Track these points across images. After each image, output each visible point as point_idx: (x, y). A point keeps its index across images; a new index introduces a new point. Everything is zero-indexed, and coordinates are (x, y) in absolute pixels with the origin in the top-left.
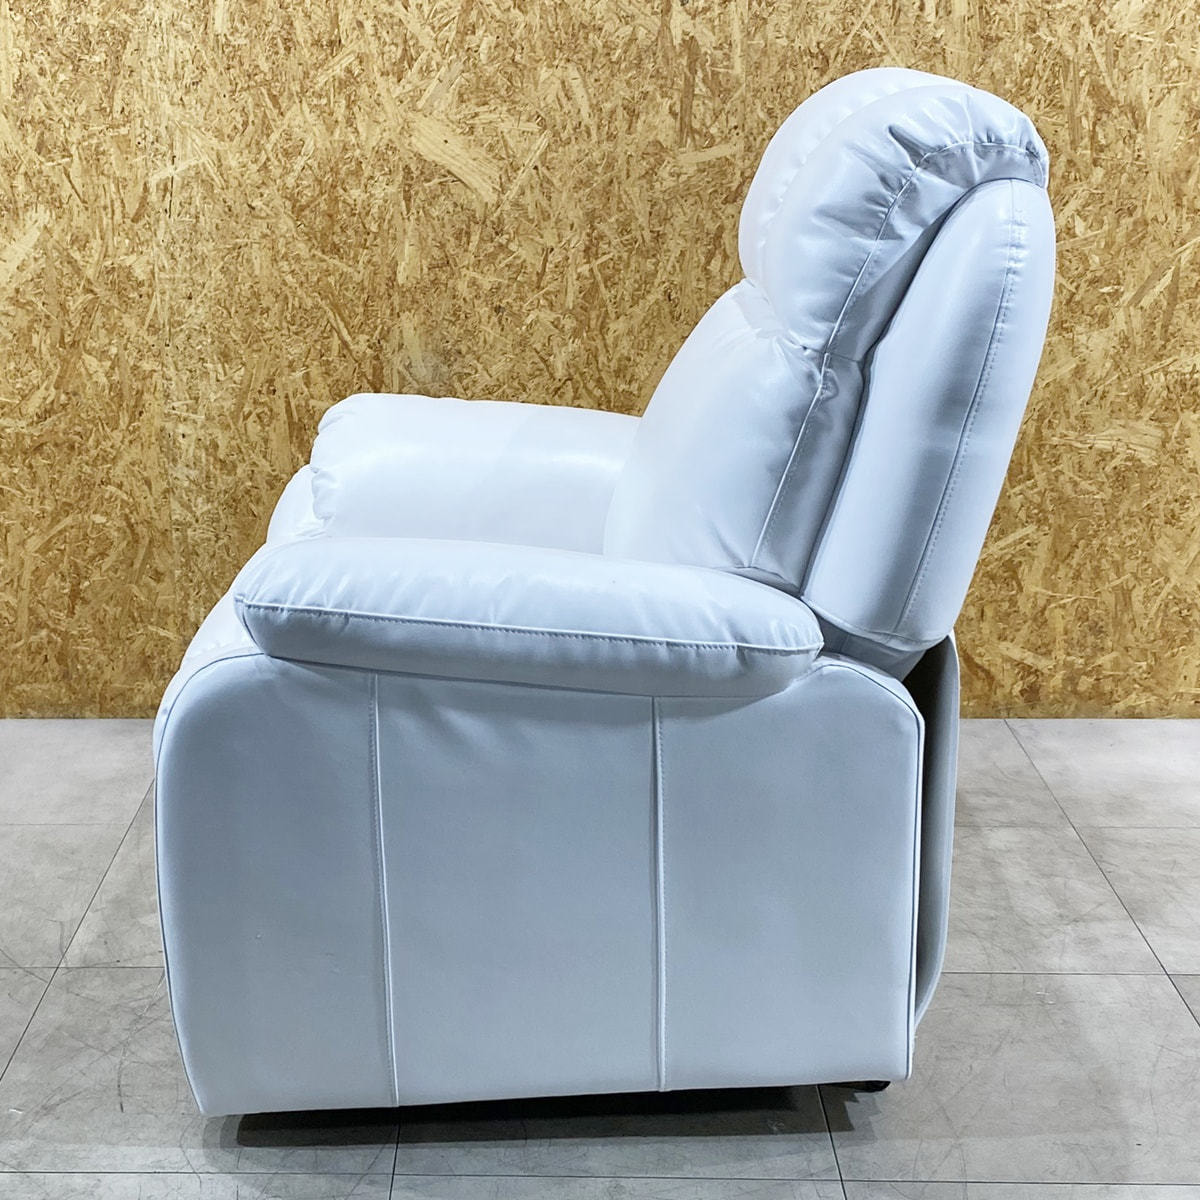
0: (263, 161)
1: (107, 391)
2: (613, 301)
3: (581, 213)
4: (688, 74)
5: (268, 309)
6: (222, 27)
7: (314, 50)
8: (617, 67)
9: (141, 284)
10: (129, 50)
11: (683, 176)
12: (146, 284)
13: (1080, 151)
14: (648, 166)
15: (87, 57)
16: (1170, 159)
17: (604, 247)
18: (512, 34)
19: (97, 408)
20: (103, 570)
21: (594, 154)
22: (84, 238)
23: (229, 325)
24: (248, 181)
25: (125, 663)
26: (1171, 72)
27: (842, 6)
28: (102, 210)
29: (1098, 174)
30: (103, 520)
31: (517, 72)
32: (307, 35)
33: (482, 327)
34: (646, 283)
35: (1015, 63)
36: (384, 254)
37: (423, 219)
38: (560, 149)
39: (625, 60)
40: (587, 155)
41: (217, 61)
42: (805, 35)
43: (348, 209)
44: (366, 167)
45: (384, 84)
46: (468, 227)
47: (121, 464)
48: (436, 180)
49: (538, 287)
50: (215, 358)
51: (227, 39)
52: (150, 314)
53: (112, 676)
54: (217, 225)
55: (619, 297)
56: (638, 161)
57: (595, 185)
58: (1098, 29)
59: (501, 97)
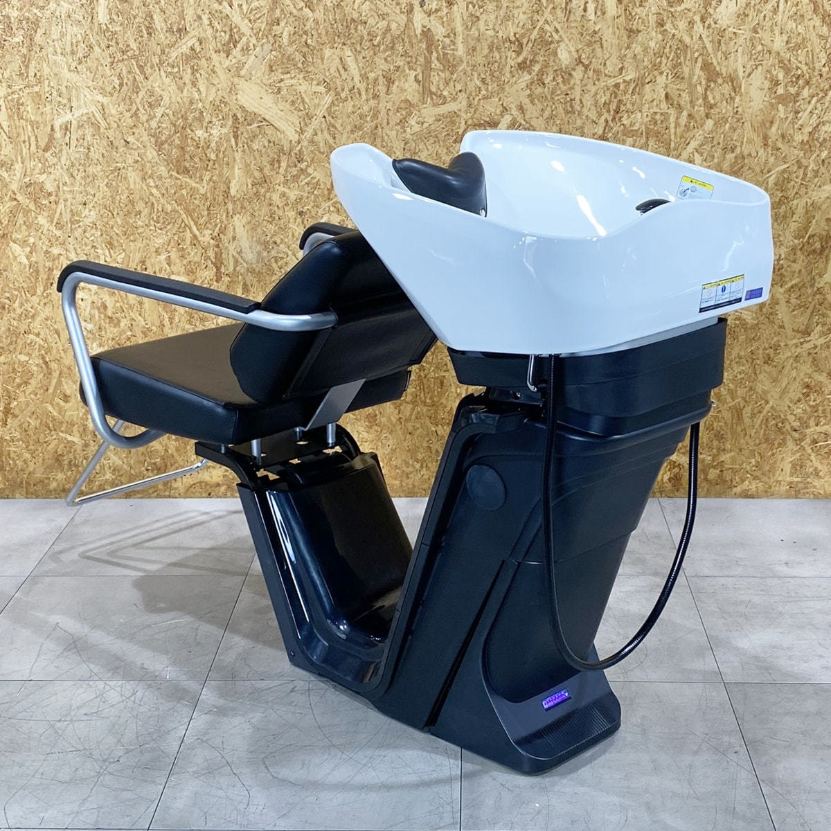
0: (134, 110)
1: (28, 269)
4: (427, 53)
5: (140, 212)
6: (103, 19)
7: (168, 35)
8: (378, 48)
9: (50, 194)
10: (38, 35)
11: (425, 124)
12: (54, 194)
13: (696, 107)
14: (401, 117)
15: (10, 39)
16: (758, 113)
18: (305, 26)
19: (21, 280)
20: (27, 393)
21: (364, 108)
22: (10, 162)
23: (113, 223)
24: (125, 124)
25: (44, 460)
26: (757, 54)
27: (530, 8)
28: (22, 143)
29: (710, 124)
30: (27, 359)
31: (308, 51)
32: (163, 25)
33: (291, 225)
35: (650, 48)
36: (220, 175)
37: (247, 151)
38: (341, 104)
39: (383, 43)
40: (359, 108)
41: (101, 42)
42: (506, 29)
43: (195, 143)
44: (207, 114)
45: (217, 59)
46: (279, 156)
47: (38, 319)
48: (256, 125)
49: (329, 199)
50: (104, 246)
51: (107, 26)
52: (57, 216)
53: (35, 469)
54: (103, 154)
56: (395, 114)
57: (365, 129)
58: (706, 25)
59: (298, 68)
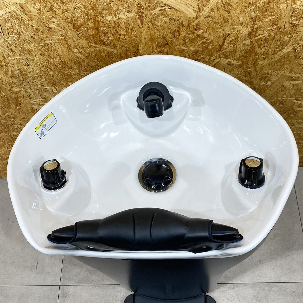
2: (262, 53)
3: (248, 18)
17: (260, 32)
23: (53, 74)
34: (283, 45)
43: (107, 25)
46: (179, 28)
48: (158, 9)
49: (220, 50)
50: (50, 85)
54: (32, 36)
55: (266, 52)
57: (258, 5)
